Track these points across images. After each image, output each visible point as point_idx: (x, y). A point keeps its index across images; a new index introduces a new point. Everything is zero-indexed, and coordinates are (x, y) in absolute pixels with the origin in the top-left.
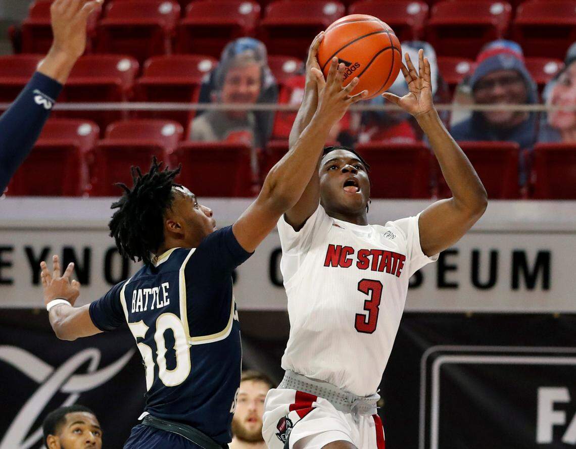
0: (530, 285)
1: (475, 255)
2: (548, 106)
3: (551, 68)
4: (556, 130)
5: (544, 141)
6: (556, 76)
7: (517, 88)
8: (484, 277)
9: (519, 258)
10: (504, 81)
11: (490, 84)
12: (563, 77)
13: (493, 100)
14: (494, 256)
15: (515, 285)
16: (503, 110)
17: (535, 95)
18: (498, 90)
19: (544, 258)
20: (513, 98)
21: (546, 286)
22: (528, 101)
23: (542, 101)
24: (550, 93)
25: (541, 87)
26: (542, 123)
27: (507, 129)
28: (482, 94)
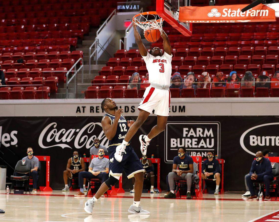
0: (182, 111)
1: (173, 107)
2: (184, 83)
3: (185, 76)
4: (186, 86)
5: (184, 88)
6: (186, 78)
7: (179, 80)
8: (174, 110)
9: (180, 107)
10: (177, 79)
11: (175, 79)
12: (187, 78)
13: (176, 82)
14: (176, 107)
15: (179, 112)
16: (177, 83)
17: (182, 81)
18: (176, 80)
19: (184, 107)
20: (179, 81)
21: (184, 111)
22: (181, 82)
23: (183, 82)
24: (185, 80)
25: (183, 79)
26: (184, 85)
27: (178, 86)
28: (174, 81)
